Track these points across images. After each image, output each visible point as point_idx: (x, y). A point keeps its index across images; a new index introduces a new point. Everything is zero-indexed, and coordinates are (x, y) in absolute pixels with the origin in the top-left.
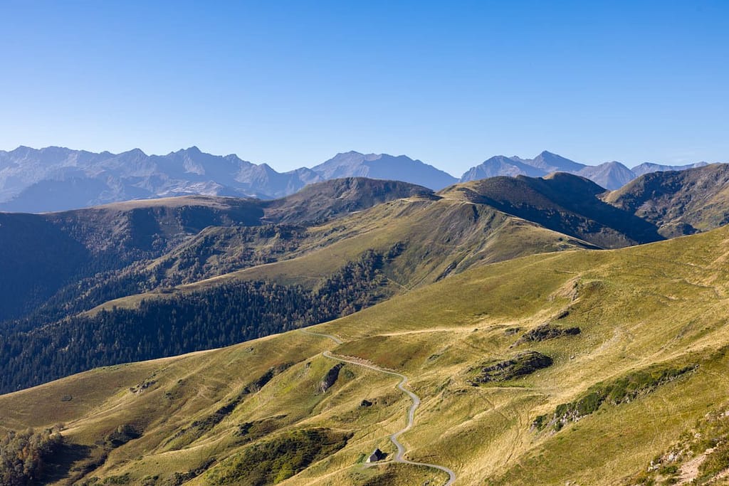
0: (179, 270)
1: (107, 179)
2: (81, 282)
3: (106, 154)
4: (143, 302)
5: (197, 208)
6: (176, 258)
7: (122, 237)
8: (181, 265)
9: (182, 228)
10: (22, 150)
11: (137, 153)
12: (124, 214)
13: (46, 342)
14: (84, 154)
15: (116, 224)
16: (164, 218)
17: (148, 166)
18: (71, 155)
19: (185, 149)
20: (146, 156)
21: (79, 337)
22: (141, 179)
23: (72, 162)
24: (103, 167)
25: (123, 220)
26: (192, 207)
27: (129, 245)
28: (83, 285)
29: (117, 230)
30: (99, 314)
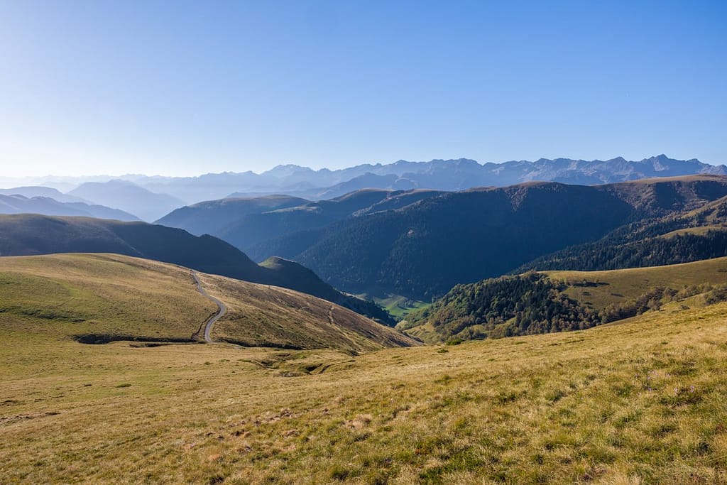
0: (718, 217)
1: (599, 176)
2: (631, 224)
3: (597, 162)
4: (709, 231)
5: (708, 182)
6: (714, 209)
7: (649, 200)
8: (719, 213)
9: (696, 195)
10: (542, 160)
11: (620, 160)
12: (649, 186)
13: (634, 252)
14: (581, 163)
15: (643, 192)
16: (680, 188)
17: (627, 168)
18: (573, 163)
19: (655, 156)
20: (626, 162)
21: (660, 250)
22: (624, 176)
23: (573, 167)
24: (595, 170)
25: (649, 190)
26: (703, 182)
27: (654, 206)
28: (633, 226)
29: (644, 196)
30: (674, 236)
